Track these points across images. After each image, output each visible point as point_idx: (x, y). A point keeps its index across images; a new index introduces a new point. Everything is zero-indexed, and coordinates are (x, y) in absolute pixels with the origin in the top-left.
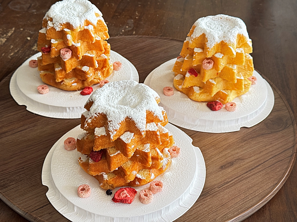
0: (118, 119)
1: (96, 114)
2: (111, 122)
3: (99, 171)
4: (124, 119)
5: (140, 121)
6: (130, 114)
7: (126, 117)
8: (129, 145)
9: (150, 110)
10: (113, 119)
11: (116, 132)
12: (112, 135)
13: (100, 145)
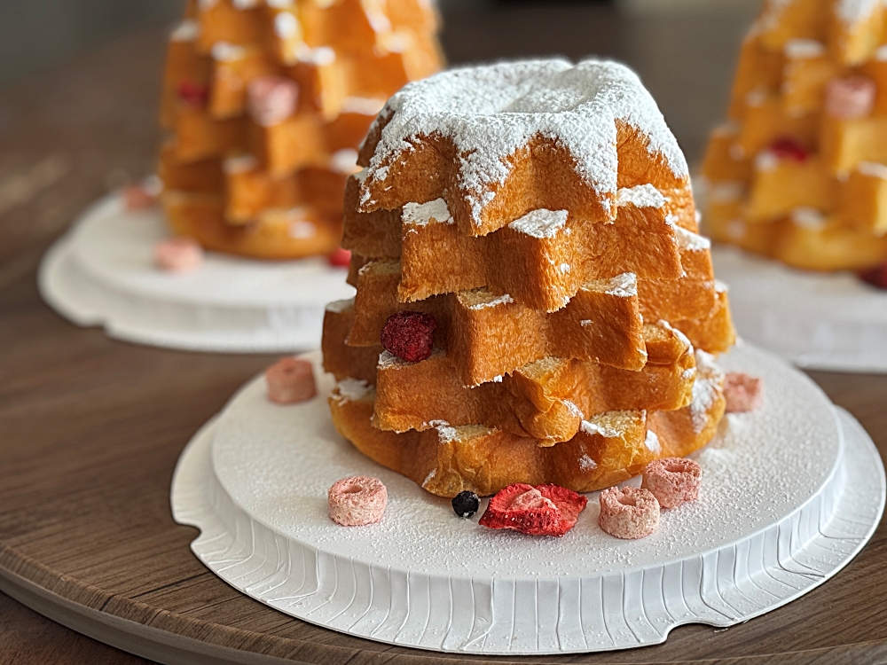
0: (502, 140)
1: (406, 140)
2: (470, 156)
3: (419, 415)
4: (525, 141)
5: (592, 152)
6: (552, 122)
7: (534, 135)
8: (548, 247)
9: (631, 122)
10: (480, 143)
11: (494, 194)
12: (478, 205)
13: (426, 276)
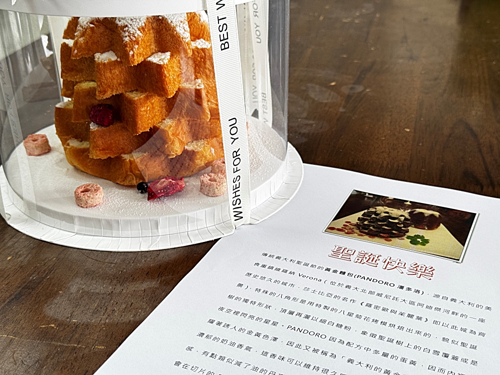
0: (138, 21)
1: (92, 23)
2: (124, 29)
3: (111, 150)
5: (178, 25)
8: (165, 68)
10: (128, 22)
11: (138, 46)
12: (131, 51)
13: (109, 86)
